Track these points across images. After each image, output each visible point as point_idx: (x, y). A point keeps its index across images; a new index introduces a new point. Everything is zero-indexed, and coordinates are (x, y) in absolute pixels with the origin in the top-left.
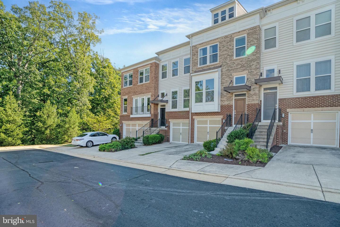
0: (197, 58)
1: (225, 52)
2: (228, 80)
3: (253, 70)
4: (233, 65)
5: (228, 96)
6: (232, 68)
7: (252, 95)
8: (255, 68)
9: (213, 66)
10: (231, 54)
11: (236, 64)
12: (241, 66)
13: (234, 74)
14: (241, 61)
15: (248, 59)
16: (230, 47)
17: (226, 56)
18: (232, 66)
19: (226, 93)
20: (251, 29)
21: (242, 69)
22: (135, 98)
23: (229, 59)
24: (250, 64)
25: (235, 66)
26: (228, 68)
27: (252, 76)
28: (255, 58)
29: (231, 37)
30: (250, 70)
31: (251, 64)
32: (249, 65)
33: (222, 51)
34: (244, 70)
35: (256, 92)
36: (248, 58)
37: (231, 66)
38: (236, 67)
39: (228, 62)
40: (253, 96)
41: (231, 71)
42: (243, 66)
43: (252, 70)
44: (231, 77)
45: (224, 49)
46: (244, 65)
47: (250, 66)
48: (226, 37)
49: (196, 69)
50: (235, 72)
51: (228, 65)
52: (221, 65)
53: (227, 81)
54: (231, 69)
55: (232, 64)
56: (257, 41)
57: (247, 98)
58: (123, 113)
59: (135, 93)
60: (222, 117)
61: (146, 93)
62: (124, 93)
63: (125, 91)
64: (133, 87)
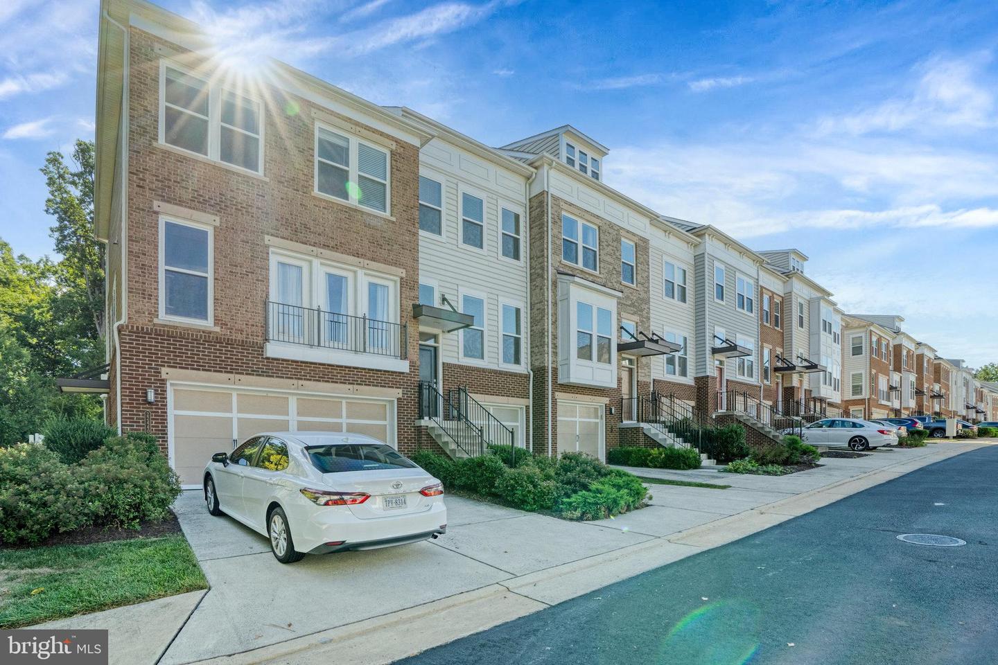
0: (560, 235)
7: (644, 366)
8: (646, 316)
9: (592, 278)
10: (618, 270)
11: (625, 294)
12: (631, 302)
14: (630, 293)
15: (639, 294)
16: (616, 252)
20: (642, 239)
21: (632, 308)
22: (279, 255)
23: (616, 278)
25: (624, 299)
28: (647, 299)
29: (617, 232)
30: (641, 316)
34: (634, 313)
35: (648, 361)
36: (639, 292)
38: (625, 302)
40: (645, 368)
42: (634, 305)
45: (608, 250)
48: (611, 226)
49: (558, 264)
56: (648, 268)
57: (637, 369)
58: (164, 318)
59: (289, 228)
60: (606, 400)
61: (373, 259)
62: (174, 181)
63: (190, 181)
64: (273, 189)
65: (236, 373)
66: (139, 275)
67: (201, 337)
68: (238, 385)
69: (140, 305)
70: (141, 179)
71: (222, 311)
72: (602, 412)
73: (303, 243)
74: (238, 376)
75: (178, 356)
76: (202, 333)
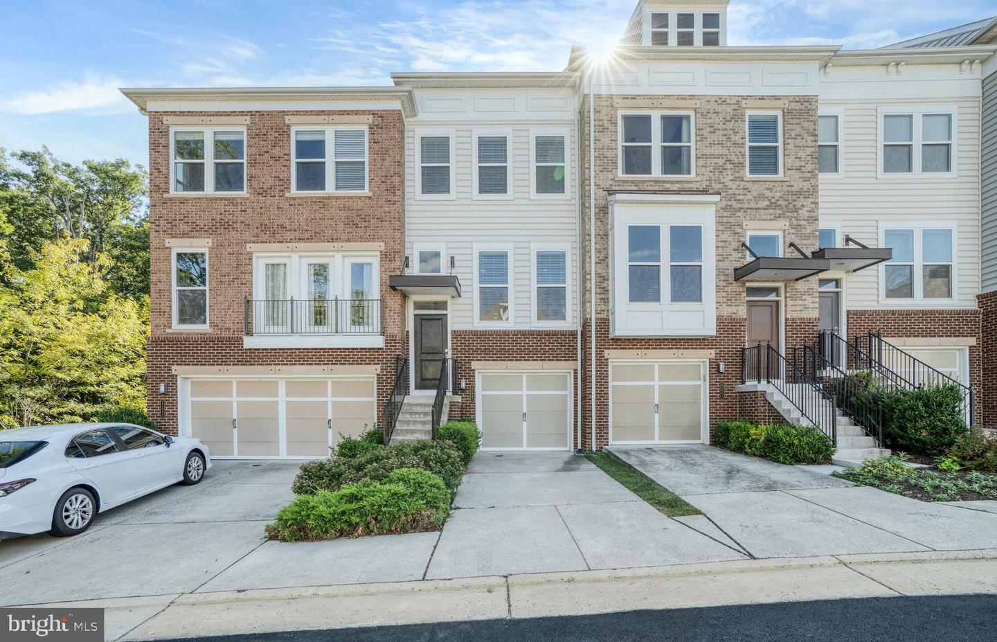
0: (613, 144)
1: (717, 150)
2: (728, 240)
3: (803, 223)
4: (745, 194)
5: (729, 289)
6: (740, 203)
7: (803, 295)
8: (808, 217)
9: (678, 185)
10: (736, 161)
11: (755, 194)
12: (768, 203)
13: (748, 222)
14: (770, 189)
15: (789, 186)
16: (733, 136)
17: (721, 162)
18: (741, 197)
19: (724, 281)
20: (797, 99)
21: (771, 211)
22: (262, 258)
23: (732, 175)
24: (796, 203)
25: (751, 200)
26: (729, 203)
27: (801, 239)
28: (809, 189)
29: (735, 107)
30: (793, 219)
31: (798, 204)
32: (791, 206)
33: (706, 143)
34: (777, 218)
35: (811, 286)
36: (788, 184)
37: (738, 197)
38: (752, 205)
39: (730, 184)
40: (804, 297)
41: (738, 214)
42: (773, 205)
43: (800, 220)
44: (739, 230)
45: (715, 137)
46: (779, 203)
47: (796, 210)
48: (721, 100)
49: (611, 182)
50: (751, 220)
51: (730, 192)
52: (704, 186)
53: (726, 241)
54: (739, 206)
55: (742, 192)
56: (812, 141)
57: (786, 301)
58: (177, 327)
59: (268, 232)
60: (712, 353)
61: (349, 240)
62: (180, 220)
63: (190, 216)
64: (253, 202)
65: (225, 365)
66: (158, 298)
67: (198, 339)
68: (227, 374)
69: (158, 321)
70: (157, 226)
71: (214, 315)
72: (705, 370)
73: (280, 242)
74: (226, 367)
75: (184, 356)
76: (199, 336)
